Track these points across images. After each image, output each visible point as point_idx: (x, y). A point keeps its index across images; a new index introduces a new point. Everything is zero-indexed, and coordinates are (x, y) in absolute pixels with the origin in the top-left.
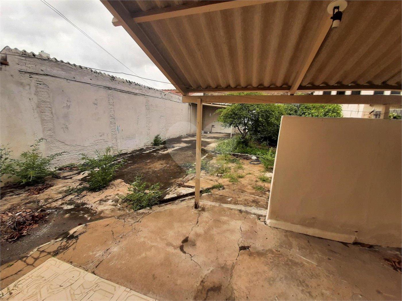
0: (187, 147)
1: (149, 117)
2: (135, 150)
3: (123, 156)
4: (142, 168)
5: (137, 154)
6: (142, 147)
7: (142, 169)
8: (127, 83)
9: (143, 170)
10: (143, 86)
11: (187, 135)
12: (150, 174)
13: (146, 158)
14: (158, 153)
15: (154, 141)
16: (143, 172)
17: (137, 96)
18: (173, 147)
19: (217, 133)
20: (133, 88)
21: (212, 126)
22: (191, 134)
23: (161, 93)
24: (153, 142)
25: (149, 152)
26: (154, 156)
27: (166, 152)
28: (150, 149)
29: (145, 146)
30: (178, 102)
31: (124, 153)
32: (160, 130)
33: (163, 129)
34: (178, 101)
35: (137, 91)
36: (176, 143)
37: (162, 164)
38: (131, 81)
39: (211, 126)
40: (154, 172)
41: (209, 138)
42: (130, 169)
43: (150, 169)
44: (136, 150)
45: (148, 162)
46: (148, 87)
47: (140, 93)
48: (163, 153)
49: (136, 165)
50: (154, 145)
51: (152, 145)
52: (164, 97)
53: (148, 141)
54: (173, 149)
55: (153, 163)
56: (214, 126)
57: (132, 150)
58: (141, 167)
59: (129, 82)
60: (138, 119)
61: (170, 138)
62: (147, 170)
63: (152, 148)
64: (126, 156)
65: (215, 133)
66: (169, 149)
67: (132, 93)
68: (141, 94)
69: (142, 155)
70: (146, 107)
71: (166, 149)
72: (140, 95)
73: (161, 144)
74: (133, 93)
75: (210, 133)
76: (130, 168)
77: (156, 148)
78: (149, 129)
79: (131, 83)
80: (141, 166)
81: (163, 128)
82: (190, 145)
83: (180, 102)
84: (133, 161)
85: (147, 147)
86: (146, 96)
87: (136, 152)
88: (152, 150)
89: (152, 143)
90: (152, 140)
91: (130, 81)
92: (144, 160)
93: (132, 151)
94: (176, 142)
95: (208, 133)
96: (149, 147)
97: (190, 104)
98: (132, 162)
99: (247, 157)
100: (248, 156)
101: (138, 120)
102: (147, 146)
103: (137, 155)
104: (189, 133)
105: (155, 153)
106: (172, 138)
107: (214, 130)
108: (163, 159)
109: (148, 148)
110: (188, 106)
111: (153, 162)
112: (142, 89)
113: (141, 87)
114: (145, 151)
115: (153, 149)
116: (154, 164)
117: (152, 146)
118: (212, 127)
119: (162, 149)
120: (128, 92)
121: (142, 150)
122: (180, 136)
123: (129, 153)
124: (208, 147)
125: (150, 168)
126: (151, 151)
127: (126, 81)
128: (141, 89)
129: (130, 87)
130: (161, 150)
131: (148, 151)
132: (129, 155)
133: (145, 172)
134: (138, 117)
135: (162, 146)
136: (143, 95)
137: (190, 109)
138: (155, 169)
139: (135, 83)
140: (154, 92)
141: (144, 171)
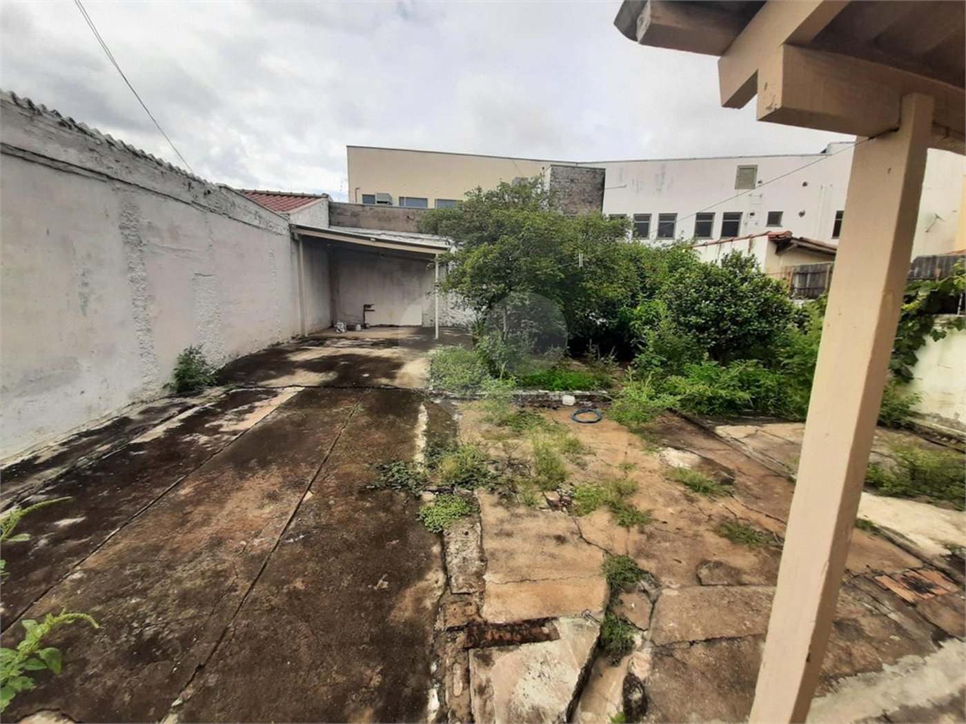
0: (326, 385)
1: (144, 279)
2: (81, 435)
3: (13, 489)
4: (163, 555)
5: (98, 458)
6: (119, 410)
7: (170, 566)
8: (19, 110)
9: (180, 572)
10: (102, 139)
11: (293, 338)
12: (240, 593)
13: (167, 473)
14: (215, 430)
15: (177, 375)
16: (188, 585)
17: (73, 177)
18: (271, 393)
19: (381, 326)
20: (49, 137)
21: (365, 306)
22: (306, 336)
23: (190, 184)
24: (173, 381)
25: (168, 431)
26: (203, 455)
27: (251, 421)
28: (166, 415)
29: (134, 403)
30: (258, 227)
31: (19, 461)
32: (199, 327)
33: (211, 326)
34: (256, 223)
35: (71, 156)
36: (273, 373)
37: (273, 497)
38: (36, 103)
39: (362, 309)
40: (259, 567)
41: (376, 344)
42: (80, 581)
43: (221, 553)
44: (88, 433)
45: (189, 501)
46: (125, 146)
47: (89, 165)
48: (242, 426)
49: (119, 543)
50: (179, 391)
51: (167, 393)
52: (202, 201)
53: (146, 380)
54: (277, 401)
55: (221, 502)
56: (372, 308)
57: (63, 438)
58: (157, 549)
59: (26, 106)
60: (85, 284)
61: (239, 357)
62: (206, 564)
63: (175, 410)
64: (36, 481)
65: (377, 328)
66: (257, 404)
67: (42, 160)
68: (91, 171)
69: (132, 458)
70: (127, 232)
71: (246, 407)
72: (89, 177)
73: (211, 385)
74: (49, 163)
75: (364, 327)
76: (77, 576)
77: (194, 406)
78: (149, 330)
79: (40, 114)
80: (152, 541)
81: (209, 322)
82: (331, 376)
83: (261, 226)
84: (89, 512)
85: (144, 407)
86: (118, 185)
87: (91, 444)
88: (175, 419)
89: (165, 387)
90: (166, 372)
91: (30, 103)
92: (159, 491)
93: (63, 444)
94: (272, 369)
95: (359, 327)
96: (158, 404)
97: (296, 237)
98: (79, 520)
99: (545, 398)
100: (548, 397)
101: (86, 290)
102: (142, 402)
103: (103, 465)
104: (299, 332)
105: (202, 433)
106: (246, 354)
107: (371, 319)
108: (264, 464)
109: (152, 414)
110: (289, 243)
111: (215, 494)
112: (99, 149)
113: (90, 138)
114: (143, 430)
115: (181, 412)
116: (230, 506)
117: (170, 397)
118: (365, 310)
119: (225, 405)
120: (21, 154)
121: (121, 426)
122: (273, 345)
123: (46, 456)
124: (401, 378)
125: (217, 542)
126: (174, 423)
127: (14, 96)
128: (91, 150)
129: (28, 128)
130: (223, 413)
131: (155, 426)
132: (51, 473)
133: (198, 582)
134: (83, 275)
135: (217, 392)
136: (105, 179)
137: (296, 255)
138: (256, 542)
139: (58, 114)
140: (156, 171)
141: (188, 576)
